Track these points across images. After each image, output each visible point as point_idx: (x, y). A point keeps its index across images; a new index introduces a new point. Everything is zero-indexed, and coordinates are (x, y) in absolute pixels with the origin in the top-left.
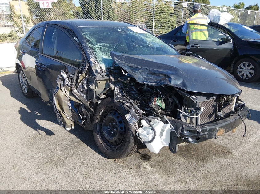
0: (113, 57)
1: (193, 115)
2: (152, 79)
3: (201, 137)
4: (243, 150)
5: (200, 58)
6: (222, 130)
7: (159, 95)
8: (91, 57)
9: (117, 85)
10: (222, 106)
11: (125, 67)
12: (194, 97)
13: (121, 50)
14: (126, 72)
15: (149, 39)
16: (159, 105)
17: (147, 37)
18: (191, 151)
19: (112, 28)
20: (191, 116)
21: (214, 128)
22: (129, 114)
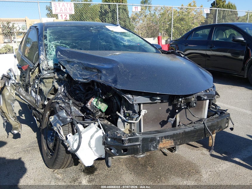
0: (58, 52)
1: (133, 120)
2: (86, 75)
3: (129, 148)
4: (218, 171)
5: (181, 56)
6: (167, 141)
7: (98, 95)
8: (41, 54)
9: (62, 83)
10: (177, 111)
11: (62, 62)
12: (130, 96)
13: (80, 47)
14: (64, 68)
15: (126, 38)
16: (96, 107)
17: (126, 36)
18: (148, 167)
19: (84, 26)
20: (129, 121)
21: (151, 137)
22: (55, 116)
